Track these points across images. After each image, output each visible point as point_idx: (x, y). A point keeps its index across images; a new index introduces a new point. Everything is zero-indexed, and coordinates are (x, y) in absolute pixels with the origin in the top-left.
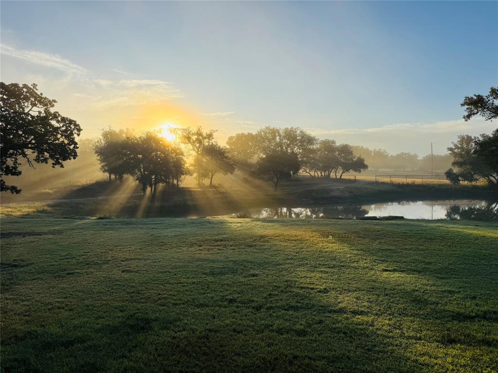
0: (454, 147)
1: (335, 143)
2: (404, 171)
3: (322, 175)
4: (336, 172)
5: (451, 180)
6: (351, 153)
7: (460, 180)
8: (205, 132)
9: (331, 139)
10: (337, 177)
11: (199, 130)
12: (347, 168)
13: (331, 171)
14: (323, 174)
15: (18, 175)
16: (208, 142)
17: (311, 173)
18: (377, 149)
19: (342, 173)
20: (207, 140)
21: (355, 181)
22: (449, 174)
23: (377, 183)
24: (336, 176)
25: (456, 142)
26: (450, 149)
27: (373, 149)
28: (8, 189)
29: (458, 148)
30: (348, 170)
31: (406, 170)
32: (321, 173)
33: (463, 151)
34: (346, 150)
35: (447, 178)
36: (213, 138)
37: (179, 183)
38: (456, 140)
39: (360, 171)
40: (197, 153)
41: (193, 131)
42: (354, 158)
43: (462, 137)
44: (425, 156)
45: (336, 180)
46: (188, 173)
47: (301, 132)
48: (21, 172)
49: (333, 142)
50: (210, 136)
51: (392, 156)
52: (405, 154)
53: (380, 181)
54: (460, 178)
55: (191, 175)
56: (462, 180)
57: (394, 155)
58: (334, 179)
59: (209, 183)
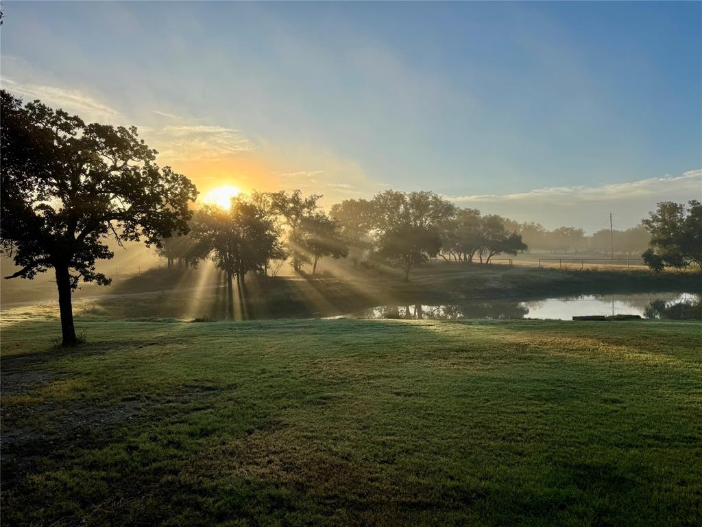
0: (651, 220)
1: (479, 214)
2: (566, 254)
3: (460, 259)
4: (481, 254)
5: (652, 265)
6: (502, 228)
7: (663, 265)
8: (304, 197)
9: (473, 208)
10: (483, 262)
11: (296, 195)
12: (496, 248)
13: (473, 254)
14: (462, 257)
15: (109, 258)
16: (309, 212)
17: (445, 256)
18: (529, 222)
19: (490, 257)
20: (306, 209)
21: (511, 267)
22: (648, 257)
23: (541, 269)
24: (481, 260)
25: (655, 212)
26: (647, 222)
27: (523, 223)
28: (94, 278)
29: (658, 220)
30: (498, 252)
31: (568, 252)
32: (460, 256)
33: (666, 224)
34: (494, 223)
35: (646, 262)
36: (316, 207)
37: (267, 270)
38: (655, 210)
39: (515, 253)
40: (293, 227)
41: (288, 197)
42: (507, 234)
43: (663, 205)
44: (596, 232)
45: (481, 265)
46: (281, 256)
47: (435, 198)
48: (113, 253)
49: (477, 212)
50: (311, 204)
51: (548, 232)
52: (567, 230)
53: (545, 267)
54: (664, 263)
55: (285, 259)
56: (667, 266)
57: (551, 231)
58: (479, 264)
59: (312, 270)
